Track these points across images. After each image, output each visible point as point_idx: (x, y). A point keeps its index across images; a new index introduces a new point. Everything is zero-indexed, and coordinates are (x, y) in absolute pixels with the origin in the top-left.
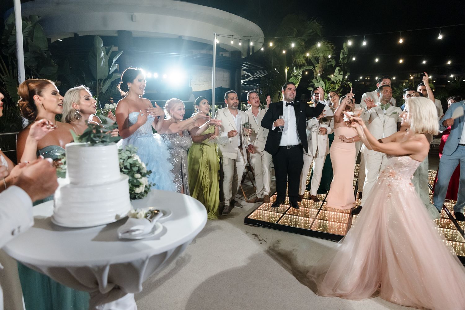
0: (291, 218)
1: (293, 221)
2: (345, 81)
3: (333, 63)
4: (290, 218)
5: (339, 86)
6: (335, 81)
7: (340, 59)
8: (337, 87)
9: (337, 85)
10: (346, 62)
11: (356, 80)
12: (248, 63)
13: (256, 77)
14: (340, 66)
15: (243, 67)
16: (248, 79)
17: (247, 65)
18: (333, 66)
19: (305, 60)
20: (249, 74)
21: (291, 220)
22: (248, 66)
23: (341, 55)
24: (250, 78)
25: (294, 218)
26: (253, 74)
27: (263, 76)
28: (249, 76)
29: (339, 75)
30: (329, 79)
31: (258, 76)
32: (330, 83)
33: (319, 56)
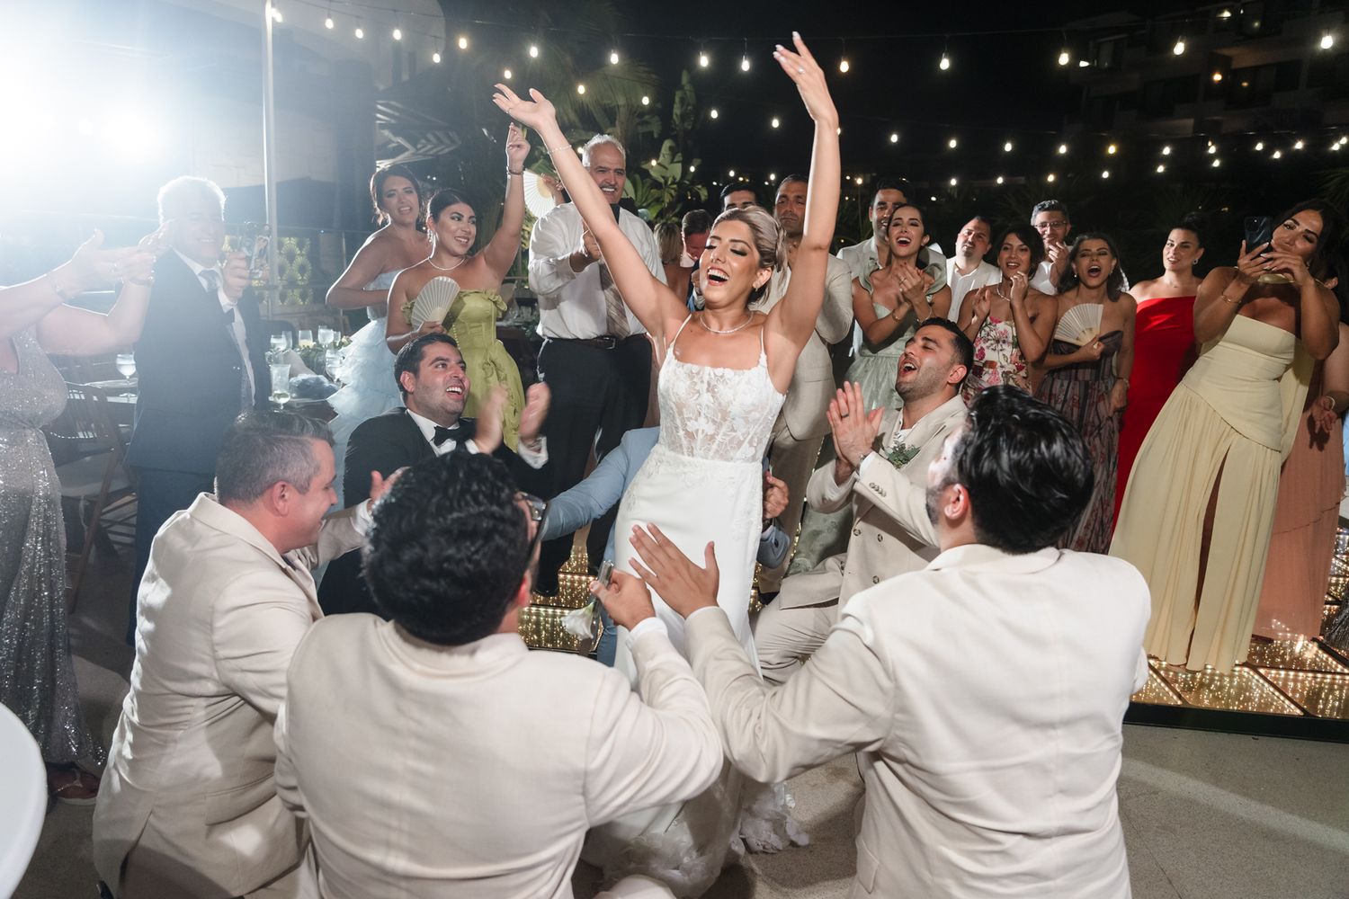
0: (538, 615)
1: (544, 628)
2: (687, 182)
3: (655, 128)
5: (671, 195)
6: (662, 180)
7: (674, 117)
8: (667, 199)
9: (668, 192)
10: (690, 127)
11: (715, 183)
12: (393, 103)
13: (424, 154)
14: (674, 138)
15: (379, 116)
16: (400, 159)
17: (391, 112)
18: (656, 136)
19: (576, 111)
20: (400, 140)
21: (537, 623)
22: (397, 114)
23: (675, 106)
24: (406, 154)
25: (547, 616)
26: (414, 142)
27: (447, 150)
28: (401, 149)
29: (672, 162)
30: (645, 173)
31: (431, 152)
32: (648, 184)
33: (614, 104)
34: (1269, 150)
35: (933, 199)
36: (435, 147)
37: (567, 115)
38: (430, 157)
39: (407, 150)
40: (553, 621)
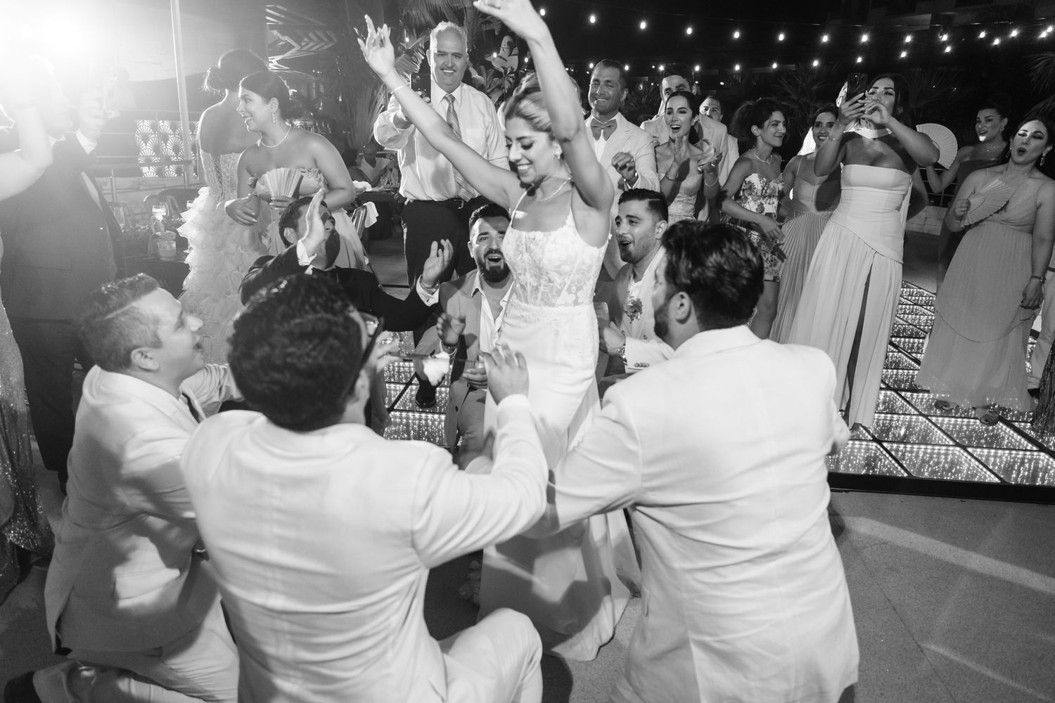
0: (408, 418)
1: (413, 429)
3: (496, 26)
4: (405, 420)
5: (510, 82)
6: (502, 71)
8: (507, 86)
12: (279, 7)
13: (308, 50)
15: (268, 18)
16: (288, 55)
17: (278, 15)
18: (497, 33)
19: (430, 12)
20: (286, 38)
22: (283, 16)
24: (293, 51)
25: (414, 419)
26: (299, 41)
27: (326, 47)
28: (288, 47)
29: (510, 55)
30: (489, 65)
31: (314, 49)
32: (491, 74)
33: (462, 6)
34: (990, 38)
35: (722, 83)
36: (315, 45)
37: (424, 17)
38: (313, 53)
39: (293, 47)
40: (419, 423)
